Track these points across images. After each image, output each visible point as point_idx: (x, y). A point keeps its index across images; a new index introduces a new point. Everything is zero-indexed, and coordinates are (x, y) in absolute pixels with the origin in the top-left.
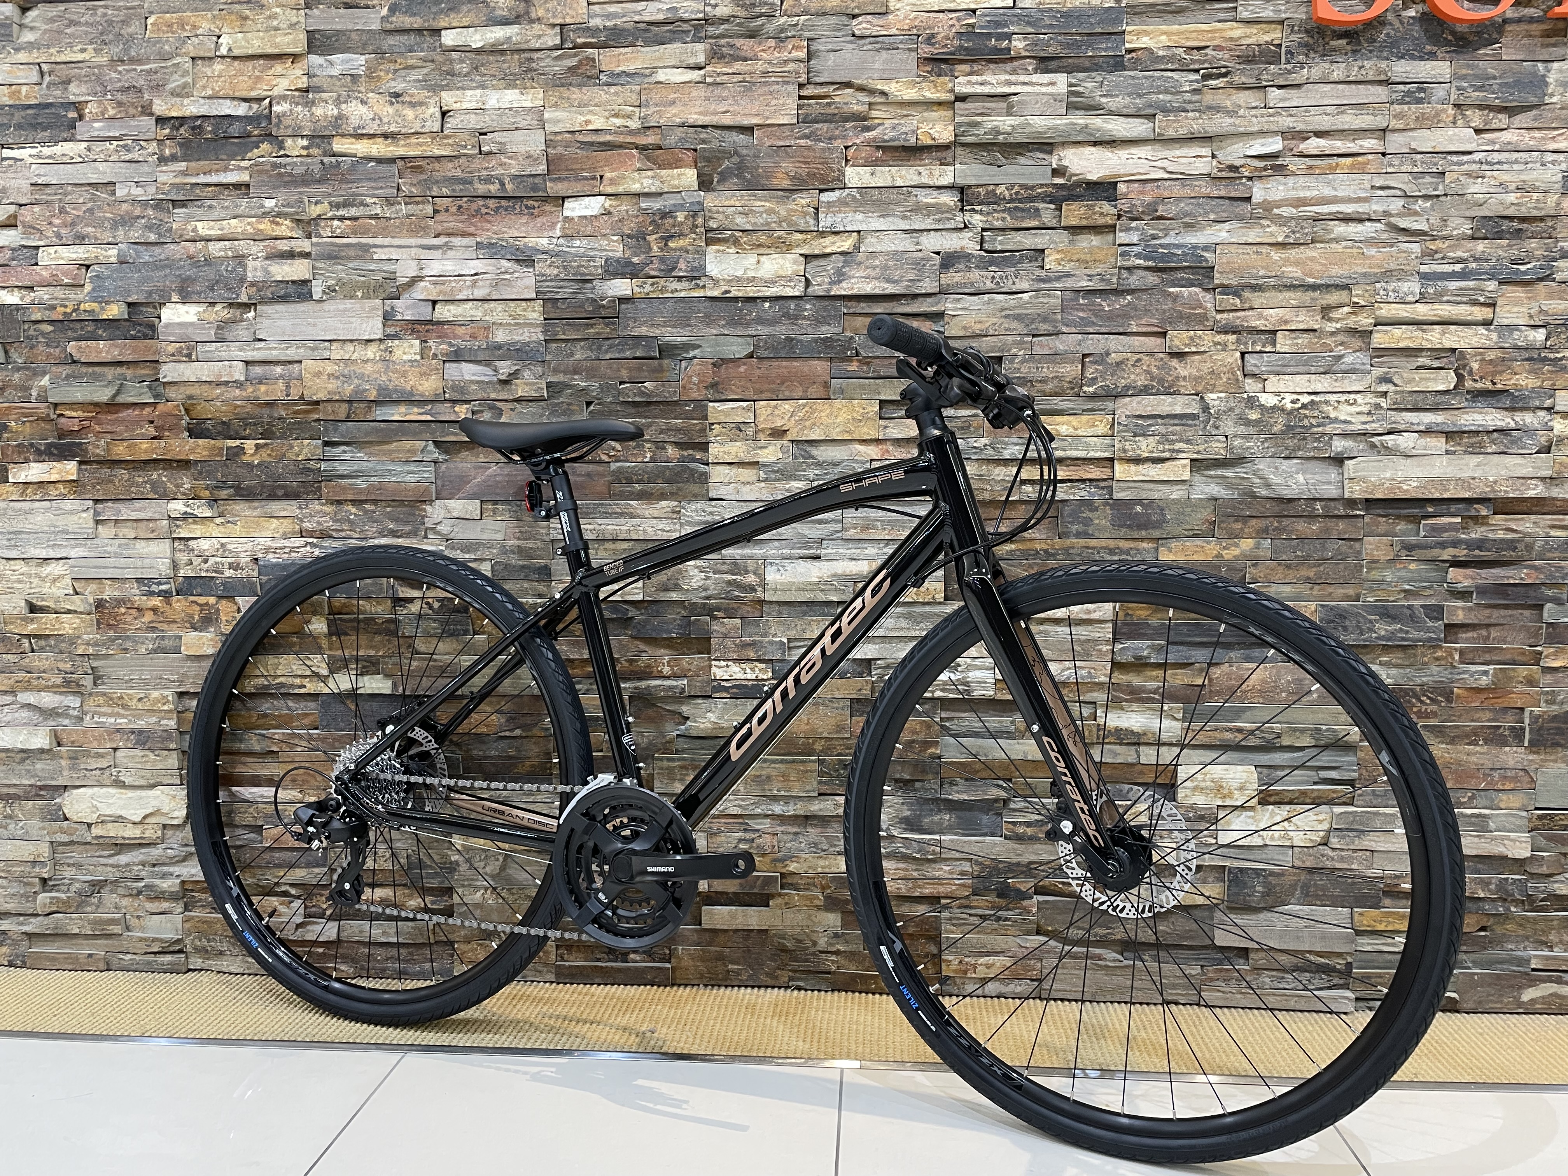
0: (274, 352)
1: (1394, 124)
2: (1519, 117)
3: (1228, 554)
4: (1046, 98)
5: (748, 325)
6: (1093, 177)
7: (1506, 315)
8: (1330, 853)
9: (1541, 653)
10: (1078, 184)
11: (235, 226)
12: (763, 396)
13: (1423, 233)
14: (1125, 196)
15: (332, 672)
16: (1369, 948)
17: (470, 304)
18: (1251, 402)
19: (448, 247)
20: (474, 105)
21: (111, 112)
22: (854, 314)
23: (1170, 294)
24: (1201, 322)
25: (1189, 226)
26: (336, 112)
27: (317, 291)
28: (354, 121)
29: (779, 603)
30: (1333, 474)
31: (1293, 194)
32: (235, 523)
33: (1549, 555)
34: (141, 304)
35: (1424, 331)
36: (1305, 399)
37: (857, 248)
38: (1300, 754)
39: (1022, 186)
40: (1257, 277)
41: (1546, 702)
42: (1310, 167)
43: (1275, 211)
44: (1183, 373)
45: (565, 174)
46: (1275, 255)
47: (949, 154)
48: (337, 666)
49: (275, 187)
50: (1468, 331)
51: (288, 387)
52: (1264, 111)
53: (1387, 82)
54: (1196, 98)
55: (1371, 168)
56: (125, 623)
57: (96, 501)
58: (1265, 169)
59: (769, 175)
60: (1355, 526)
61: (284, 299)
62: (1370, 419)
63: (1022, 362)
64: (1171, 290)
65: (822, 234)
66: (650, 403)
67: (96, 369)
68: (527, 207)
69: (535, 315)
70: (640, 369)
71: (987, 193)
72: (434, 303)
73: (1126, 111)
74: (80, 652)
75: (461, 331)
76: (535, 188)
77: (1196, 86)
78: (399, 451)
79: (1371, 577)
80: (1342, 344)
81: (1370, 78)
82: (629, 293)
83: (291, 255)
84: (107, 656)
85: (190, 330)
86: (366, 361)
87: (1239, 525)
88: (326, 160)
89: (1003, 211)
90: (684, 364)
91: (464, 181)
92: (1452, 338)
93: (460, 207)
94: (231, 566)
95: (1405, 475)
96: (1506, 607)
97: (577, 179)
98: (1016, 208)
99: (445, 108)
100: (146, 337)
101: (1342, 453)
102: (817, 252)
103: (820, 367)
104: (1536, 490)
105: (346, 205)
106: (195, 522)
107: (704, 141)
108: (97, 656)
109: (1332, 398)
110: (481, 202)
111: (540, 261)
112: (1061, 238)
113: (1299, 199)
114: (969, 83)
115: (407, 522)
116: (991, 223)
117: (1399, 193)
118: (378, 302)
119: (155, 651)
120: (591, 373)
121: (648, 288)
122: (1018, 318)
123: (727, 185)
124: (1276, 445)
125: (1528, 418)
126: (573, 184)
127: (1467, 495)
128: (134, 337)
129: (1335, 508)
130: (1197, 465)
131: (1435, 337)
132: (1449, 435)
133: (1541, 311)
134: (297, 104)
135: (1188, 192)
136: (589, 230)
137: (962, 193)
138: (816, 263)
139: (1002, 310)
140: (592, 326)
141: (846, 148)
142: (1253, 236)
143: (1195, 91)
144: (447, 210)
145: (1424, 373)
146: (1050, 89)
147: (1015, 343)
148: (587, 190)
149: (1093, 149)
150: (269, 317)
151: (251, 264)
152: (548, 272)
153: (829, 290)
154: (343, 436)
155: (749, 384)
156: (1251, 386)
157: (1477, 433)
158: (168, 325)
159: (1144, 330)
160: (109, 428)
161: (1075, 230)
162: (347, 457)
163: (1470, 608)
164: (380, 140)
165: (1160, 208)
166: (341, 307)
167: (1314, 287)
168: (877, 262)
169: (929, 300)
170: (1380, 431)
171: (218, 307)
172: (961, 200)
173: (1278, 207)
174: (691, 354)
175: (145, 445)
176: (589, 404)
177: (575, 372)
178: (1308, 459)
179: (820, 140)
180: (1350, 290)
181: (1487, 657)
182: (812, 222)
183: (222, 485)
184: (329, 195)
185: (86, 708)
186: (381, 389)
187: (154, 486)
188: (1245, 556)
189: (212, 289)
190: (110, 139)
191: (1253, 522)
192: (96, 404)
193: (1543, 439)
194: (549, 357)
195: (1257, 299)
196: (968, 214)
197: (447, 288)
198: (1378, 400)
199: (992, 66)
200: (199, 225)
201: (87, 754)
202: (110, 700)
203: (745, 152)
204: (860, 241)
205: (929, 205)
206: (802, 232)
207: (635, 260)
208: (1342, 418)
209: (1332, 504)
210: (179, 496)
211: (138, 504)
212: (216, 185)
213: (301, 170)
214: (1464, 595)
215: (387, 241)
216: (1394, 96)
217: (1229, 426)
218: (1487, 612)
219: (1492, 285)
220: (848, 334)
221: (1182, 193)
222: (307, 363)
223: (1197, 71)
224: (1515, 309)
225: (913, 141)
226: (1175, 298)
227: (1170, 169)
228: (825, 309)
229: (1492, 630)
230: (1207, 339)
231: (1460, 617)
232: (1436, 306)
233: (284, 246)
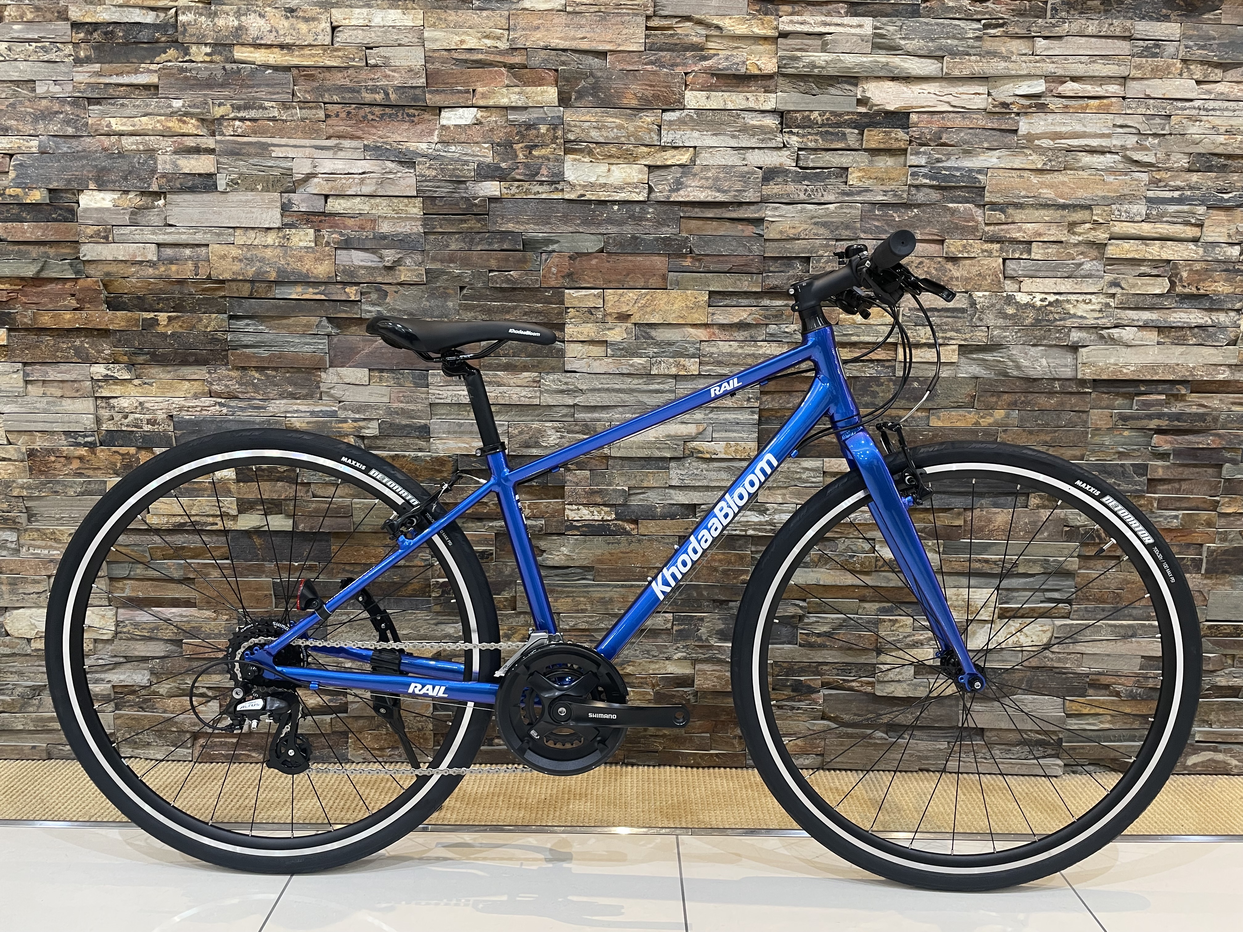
0: (184, 237)
1: (1134, 73)
2: (1231, 72)
3: (984, 422)
4: (855, 38)
5: (600, 224)
6: (891, 108)
7: (1212, 234)
8: (1051, 656)
9: (1218, 502)
10: (878, 113)
11: (146, 123)
12: (611, 285)
13: (1151, 165)
14: (916, 125)
15: (240, 512)
16: (1076, 727)
17: (359, 199)
18: (1009, 300)
19: (338, 148)
20: (361, 22)
21: (29, 16)
22: (689, 218)
23: (949, 209)
24: (973, 233)
25: (967, 152)
26: (236, 23)
27: (222, 182)
28: (253, 32)
29: (622, 458)
30: (1069, 359)
31: (1052, 129)
32: (151, 385)
33: (1230, 425)
34: (61, 190)
35: (1147, 245)
36: (1052, 298)
37: (693, 161)
38: (1032, 579)
39: (832, 113)
40: (1019, 197)
41: (1220, 540)
42: (1066, 107)
43: (1037, 142)
44: (956, 274)
45: (441, 87)
46: (1035, 179)
47: (771, 83)
48: (244, 506)
49: (181, 90)
50: (1181, 246)
51: (197, 267)
52: (1032, 58)
53: (1130, 38)
54: (977, 44)
55: (1113, 109)
56: (55, 469)
57: (25, 364)
58: (1030, 106)
59: (620, 95)
60: (1084, 401)
61: (192, 190)
62: (1101, 315)
63: (827, 262)
64: (950, 205)
65: (664, 148)
66: (514, 289)
67: (21, 247)
68: (408, 115)
69: (416, 210)
70: (507, 260)
71: (803, 118)
72: (327, 197)
73: (920, 52)
74: (15, 494)
75: (350, 222)
76: (415, 98)
77: (978, 33)
78: (296, 326)
79: (1093, 441)
80: (1082, 254)
81: (1117, 34)
82: (497, 193)
83: (197, 150)
84: (39, 498)
85: (107, 214)
86: (266, 247)
87: (994, 399)
88: (228, 66)
89: (816, 134)
90: (544, 256)
91: (352, 90)
92: (1170, 252)
93: (349, 113)
94: (149, 422)
95: (1126, 360)
96: (1195, 466)
97: (453, 92)
98: (827, 132)
99: (335, 24)
100: (66, 220)
101: (1078, 342)
102: (659, 163)
103: (660, 262)
104: (1223, 375)
105: (246, 107)
106: (115, 384)
107: (563, 63)
108: (30, 498)
109: (1073, 297)
110: (368, 110)
111: (420, 163)
112: (863, 158)
113: (1056, 133)
114: (791, 22)
115: (303, 386)
116: (806, 144)
117: (1134, 131)
118: (277, 195)
119: (82, 494)
120: (465, 263)
121: (514, 190)
122: (825, 225)
123: (583, 103)
124: (1027, 335)
125: (1222, 318)
126: (450, 96)
127: (1171, 378)
128: (55, 220)
129: (1070, 386)
130: (964, 350)
131: (1155, 251)
132: (1160, 329)
133: (1238, 232)
134: (201, 15)
135: (967, 123)
136: (463, 137)
137: (782, 117)
138: (658, 173)
139: (812, 218)
140: (465, 221)
141: (686, 74)
142: (1018, 162)
143: (978, 38)
144: (337, 116)
145: (1146, 280)
146: (858, 31)
147: (822, 246)
148: (462, 102)
149: (891, 83)
150: (177, 205)
151: (160, 158)
152: (427, 173)
153: (669, 197)
154: (247, 311)
155: (599, 275)
156: (1009, 286)
157: (1182, 328)
158: (86, 210)
159: (927, 238)
160: (35, 300)
161: (874, 152)
162: (251, 329)
163: (1168, 467)
164: (277, 50)
165: (944, 136)
166: (244, 198)
167: (1064, 207)
168: (710, 174)
169: (752, 208)
170: (1109, 325)
171: (131, 195)
172: (781, 123)
173: (1038, 139)
174: (551, 248)
175: (68, 316)
176: (462, 288)
177: (452, 261)
178: (1051, 346)
179: (664, 67)
180: (1092, 210)
181: (1178, 505)
182: (656, 137)
183: (140, 351)
184: (232, 98)
185: (22, 541)
186: (279, 271)
187: (78, 351)
188: (997, 424)
189: (125, 179)
190: (29, 41)
191: (1005, 396)
192: (22, 279)
193: (1232, 336)
194: (427, 247)
195: (1018, 215)
196: (787, 135)
197: (338, 184)
198: (1108, 300)
199: (810, 8)
200: (113, 121)
201: (24, 580)
202: (43, 535)
203: (599, 74)
204: (696, 155)
205: (754, 127)
206: (646, 146)
207: (503, 165)
208: (1079, 314)
209: (1067, 383)
210: (100, 360)
211: (64, 367)
212: (128, 85)
213: (206, 74)
214: (1163, 456)
215: (284, 141)
216: (1135, 50)
217: (990, 319)
218: (1181, 469)
219: (1201, 210)
220: (685, 235)
221: (962, 124)
222: (214, 247)
223: (979, 20)
224: (1218, 230)
225: (743, 71)
226: (953, 212)
227: (953, 103)
228: (665, 213)
229: (1182, 483)
230: (977, 247)
231: (1160, 474)
232: (1158, 225)
233: (190, 142)
